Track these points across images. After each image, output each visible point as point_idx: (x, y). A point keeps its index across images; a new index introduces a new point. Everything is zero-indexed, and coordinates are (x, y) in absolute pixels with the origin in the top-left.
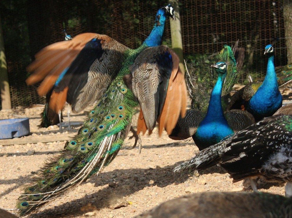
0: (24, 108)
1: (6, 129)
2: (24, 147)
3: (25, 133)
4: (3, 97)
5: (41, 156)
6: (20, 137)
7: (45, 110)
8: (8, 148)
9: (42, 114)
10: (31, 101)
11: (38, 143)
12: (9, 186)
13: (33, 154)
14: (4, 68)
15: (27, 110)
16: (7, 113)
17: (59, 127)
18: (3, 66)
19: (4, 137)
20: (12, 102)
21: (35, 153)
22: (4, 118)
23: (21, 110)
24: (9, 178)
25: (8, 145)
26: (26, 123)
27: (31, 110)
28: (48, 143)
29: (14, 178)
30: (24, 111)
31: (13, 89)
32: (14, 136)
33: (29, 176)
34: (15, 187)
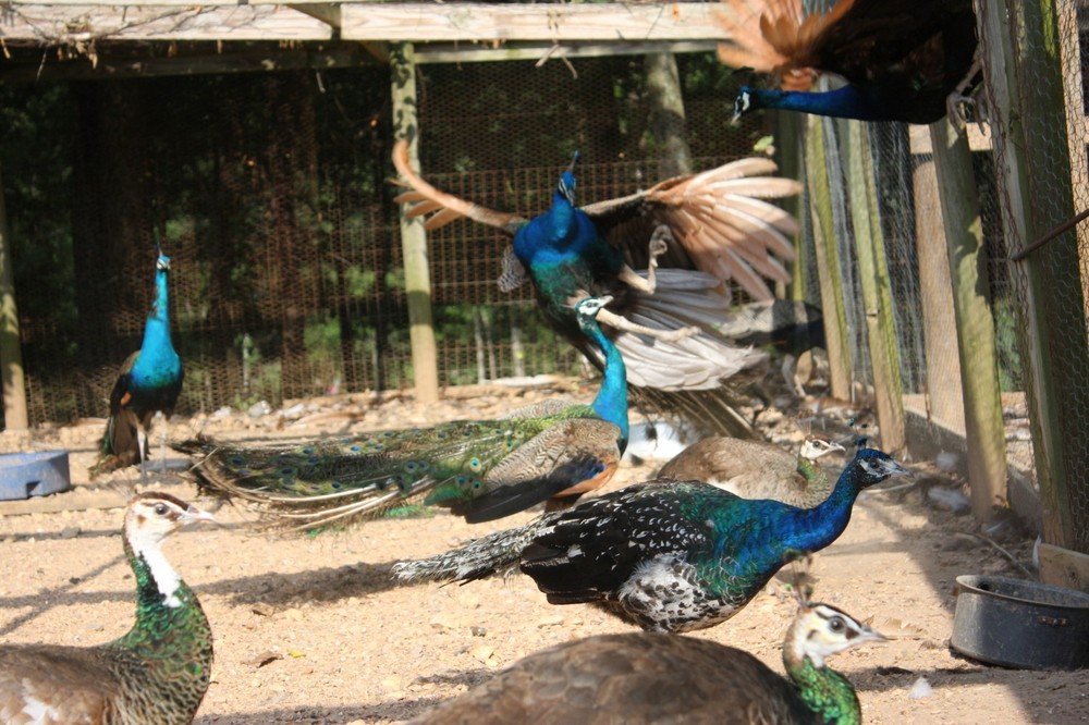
0: (59, 428)
1: (14, 476)
2: (56, 519)
3: (60, 485)
4: (8, 400)
5: (94, 539)
6: (46, 496)
7: (107, 433)
8: (16, 521)
9: (101, 442)
10: (76, 411)
11: (89, 511)
12: (15, 613)
13: (76, 537)
14: (12, 334)
15: (65, 432)
16: (17, 439)
17: (139, 471)
18: (11, 328)
19: (8, 496)
20: (29, 411)
21: (80, 534)
22: (9, 451)
23: (50, 432)
24: (15, 594)
25: (16, 515)
26: (61, 463)
27: (75, 431)
28: (112, 511)
29: (29, 593)
30: (57, 433)
31: (33, 381)
32: (33, 493)
33: (64, 588)
34: (31, 616)
